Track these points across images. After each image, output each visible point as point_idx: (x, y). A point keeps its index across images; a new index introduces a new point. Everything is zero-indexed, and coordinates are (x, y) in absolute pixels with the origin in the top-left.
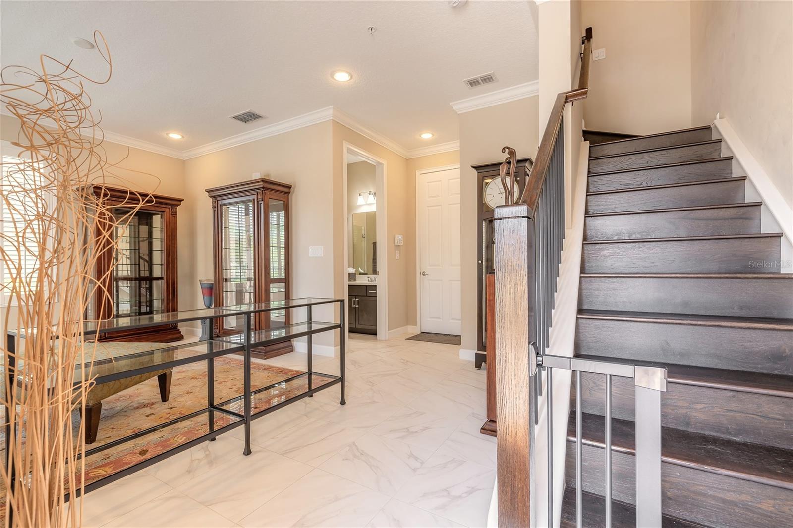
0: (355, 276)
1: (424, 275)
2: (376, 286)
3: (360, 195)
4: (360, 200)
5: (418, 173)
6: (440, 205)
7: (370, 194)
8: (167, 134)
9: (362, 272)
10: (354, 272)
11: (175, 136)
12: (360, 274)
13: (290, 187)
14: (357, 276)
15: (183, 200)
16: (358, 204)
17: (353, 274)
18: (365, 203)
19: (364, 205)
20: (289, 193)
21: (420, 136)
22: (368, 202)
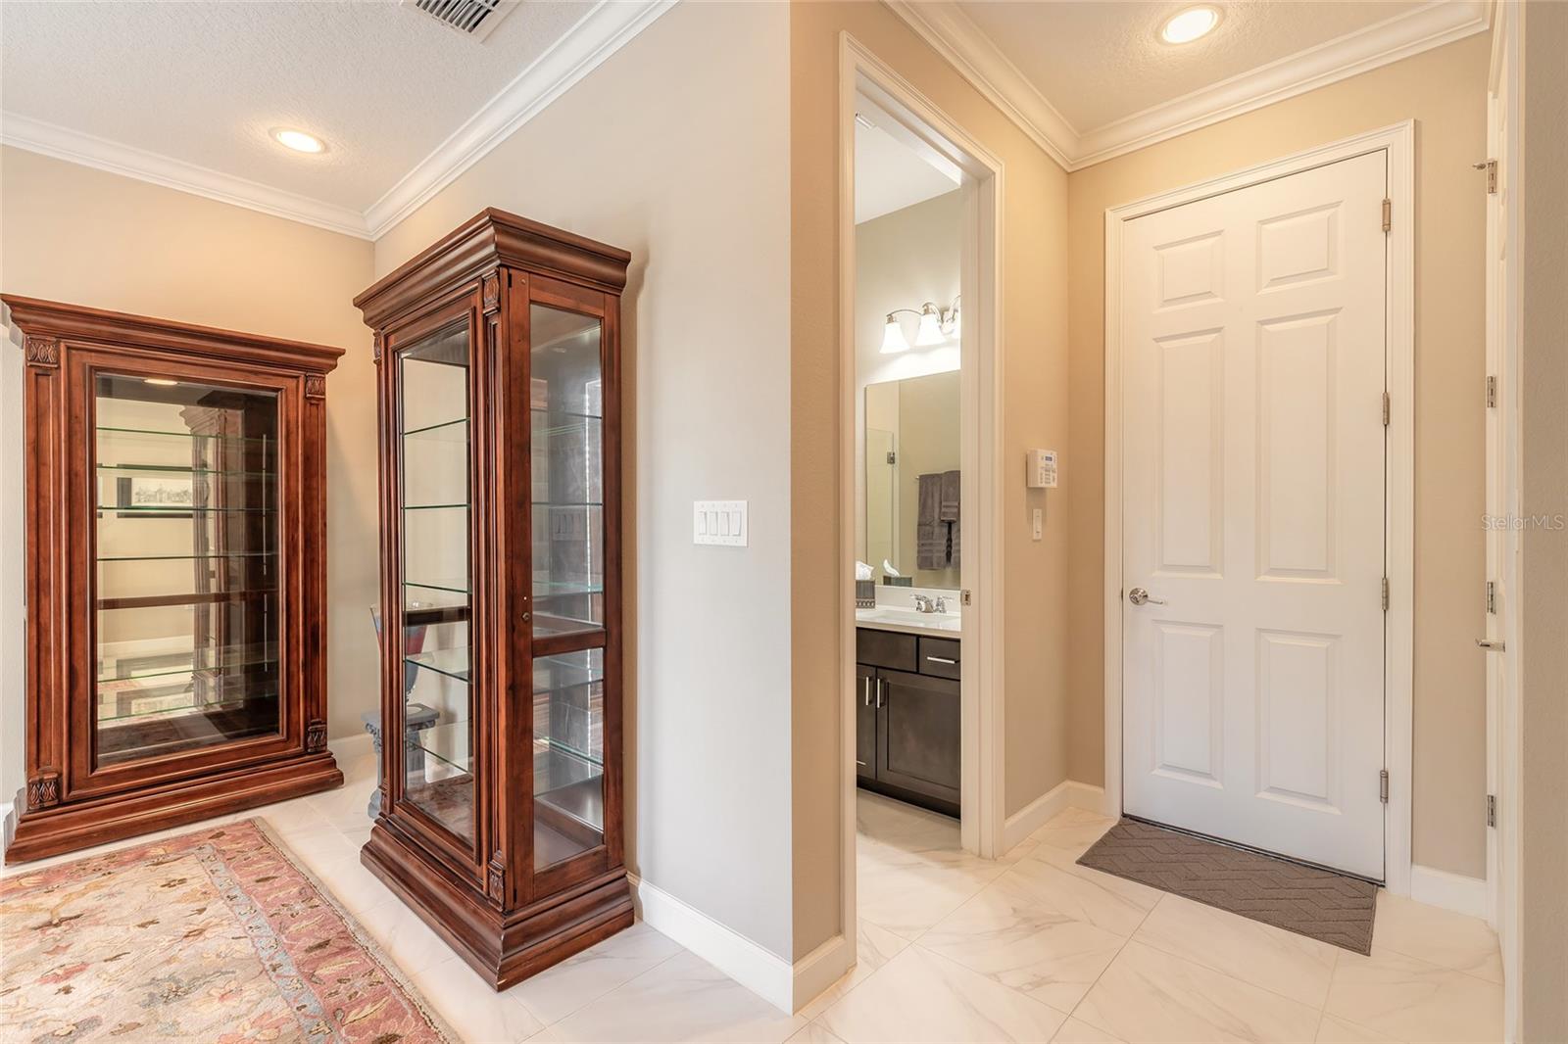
0: (873, 589)
1: (1136, 601)
2: (958, 641)
3: (890, 319)
4: (892, 338)
5: (1112, 218)
6: (1218, 330)
7: (926, 312)
8: (271, 133)
9: (894, 573)
10: (868, 577)
11: (299, 142)
12: (888, 580)
13: (621, 260)
14: (879, 587)
15: (342, 353)
16: (885, 350)
17: (867, 582)
18: (907, 347)
19: (905, 353)
20: (619, 285)
21: (1157, 35)
22: (921, 342)
